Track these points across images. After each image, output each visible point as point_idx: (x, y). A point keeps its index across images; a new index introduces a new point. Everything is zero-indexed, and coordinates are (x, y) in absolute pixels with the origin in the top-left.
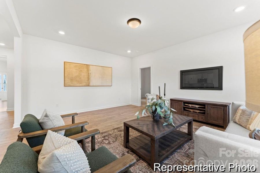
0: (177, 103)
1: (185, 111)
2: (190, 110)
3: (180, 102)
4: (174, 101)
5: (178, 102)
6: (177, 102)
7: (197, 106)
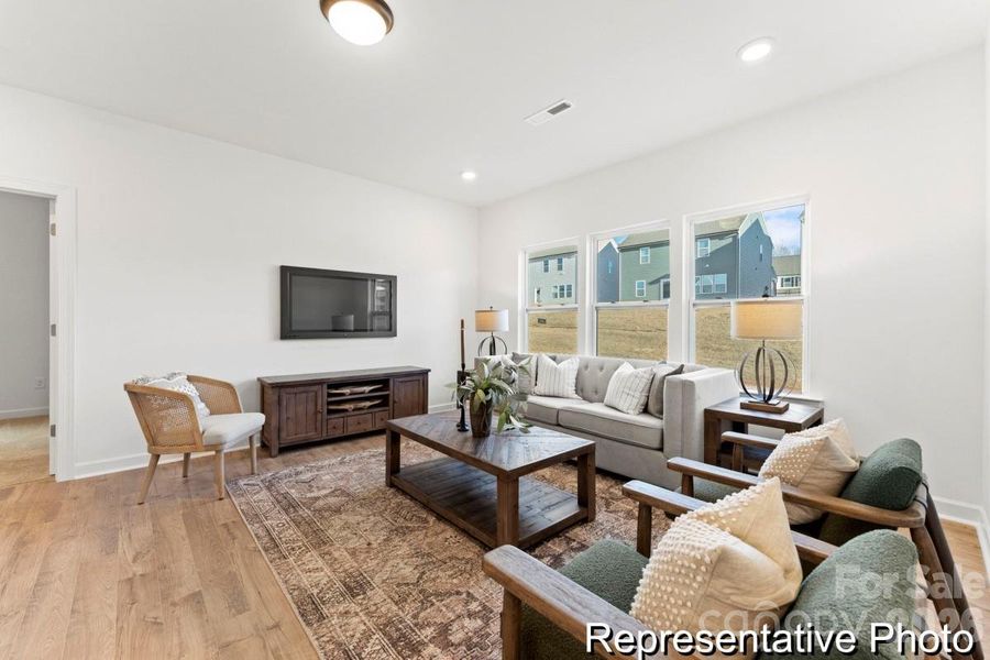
0: (304, 395)
1: (333, 416)
2: (346, 406)
3: (315, 388)
4: (288, 390)
5: (307, 388)
6: (302, 389)
7: (367, 389)
